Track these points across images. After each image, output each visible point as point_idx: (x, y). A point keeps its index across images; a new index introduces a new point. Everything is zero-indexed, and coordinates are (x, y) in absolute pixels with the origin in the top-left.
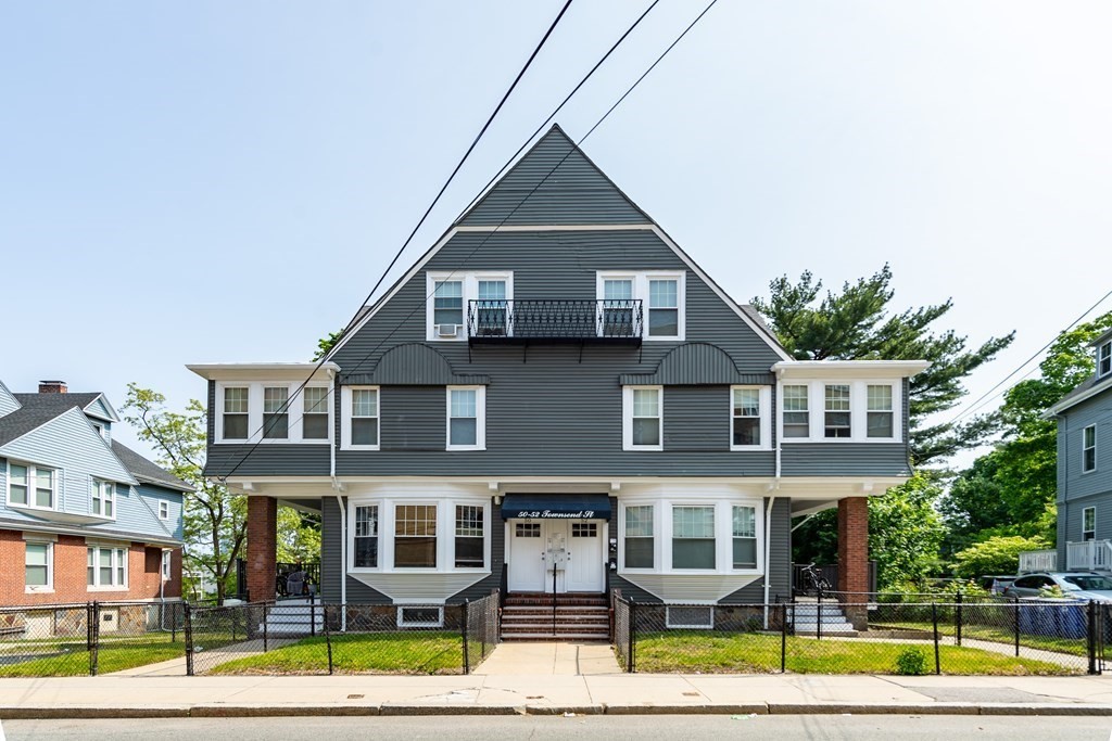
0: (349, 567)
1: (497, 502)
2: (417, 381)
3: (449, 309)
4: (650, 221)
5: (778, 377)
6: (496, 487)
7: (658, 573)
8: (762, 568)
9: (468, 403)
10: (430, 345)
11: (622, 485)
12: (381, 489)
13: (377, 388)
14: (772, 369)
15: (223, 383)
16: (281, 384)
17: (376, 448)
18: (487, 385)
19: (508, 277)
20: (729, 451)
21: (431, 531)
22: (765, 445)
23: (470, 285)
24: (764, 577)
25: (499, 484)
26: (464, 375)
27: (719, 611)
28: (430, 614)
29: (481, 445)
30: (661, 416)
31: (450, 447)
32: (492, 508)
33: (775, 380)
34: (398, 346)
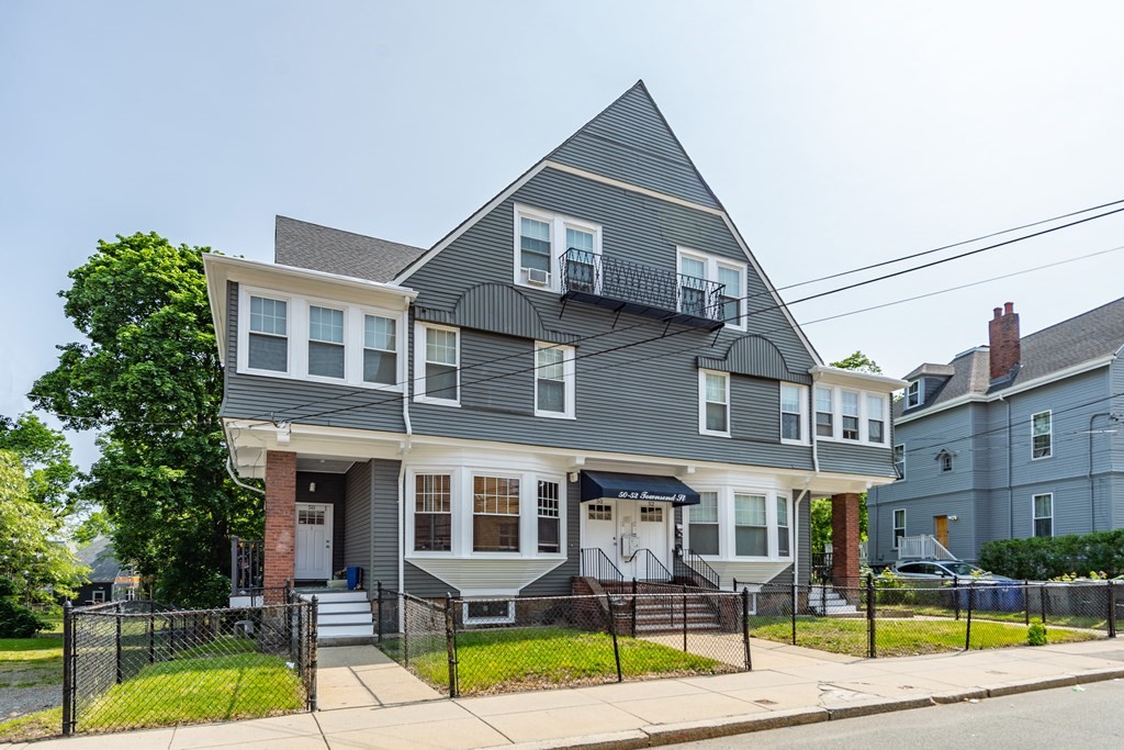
0: (409, 552)
1: (575, 478)
2: (507, 330)
3: (538, 253)
4: (721, 208)
5: (814, 378)
6: (583, 462)
7: (724, 560)
8: (793, 557)
9: (557, 363)
10: (519, 291)
11: (696, 468)
12: (458, 454)
13: (457, 331)
14: (810, 371)
15: (249, 288)
16: (335, 304)
17: (456, 403)
18: (576, 347)
19: (597, 231)
20: (780, 444)
21: (514, 508)
22: (804, 441)
23: (559, 232)
24: (793, 565)
25: (587, 459)
26: (556, 332)
27: (761, 597)
28: (498, 608)
29: (569, 413)
30: (728, 403)
31: (539, 413)
32: (568, 486)
33: (812, 381)
34: (484, 284)
